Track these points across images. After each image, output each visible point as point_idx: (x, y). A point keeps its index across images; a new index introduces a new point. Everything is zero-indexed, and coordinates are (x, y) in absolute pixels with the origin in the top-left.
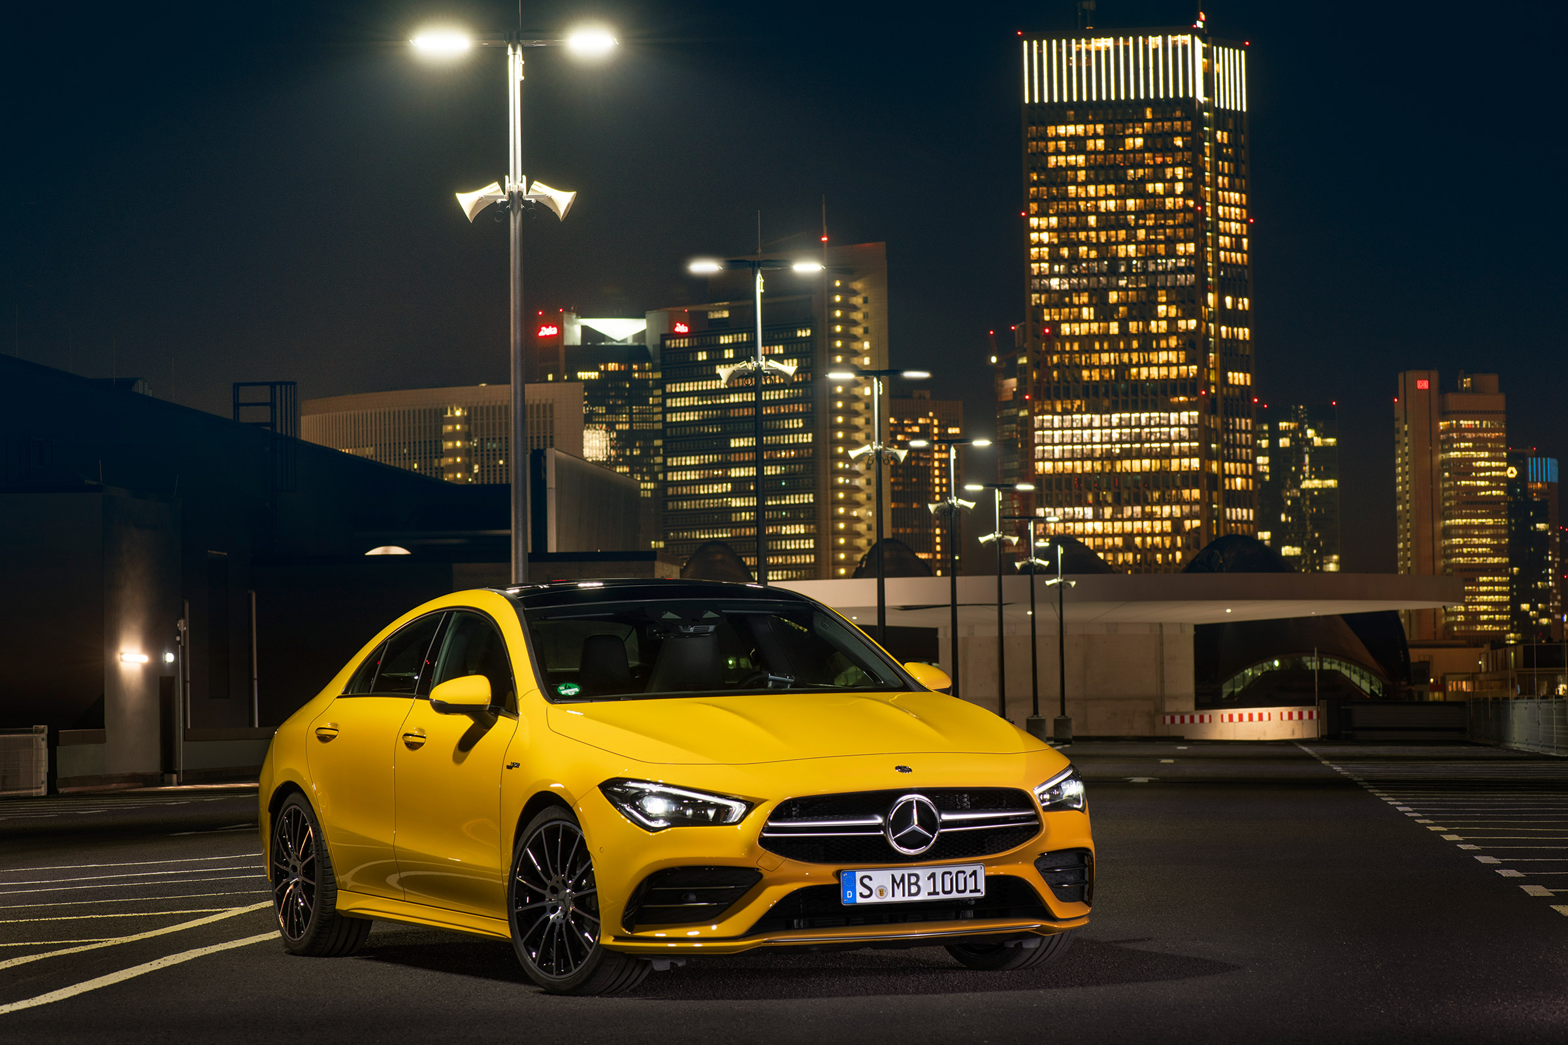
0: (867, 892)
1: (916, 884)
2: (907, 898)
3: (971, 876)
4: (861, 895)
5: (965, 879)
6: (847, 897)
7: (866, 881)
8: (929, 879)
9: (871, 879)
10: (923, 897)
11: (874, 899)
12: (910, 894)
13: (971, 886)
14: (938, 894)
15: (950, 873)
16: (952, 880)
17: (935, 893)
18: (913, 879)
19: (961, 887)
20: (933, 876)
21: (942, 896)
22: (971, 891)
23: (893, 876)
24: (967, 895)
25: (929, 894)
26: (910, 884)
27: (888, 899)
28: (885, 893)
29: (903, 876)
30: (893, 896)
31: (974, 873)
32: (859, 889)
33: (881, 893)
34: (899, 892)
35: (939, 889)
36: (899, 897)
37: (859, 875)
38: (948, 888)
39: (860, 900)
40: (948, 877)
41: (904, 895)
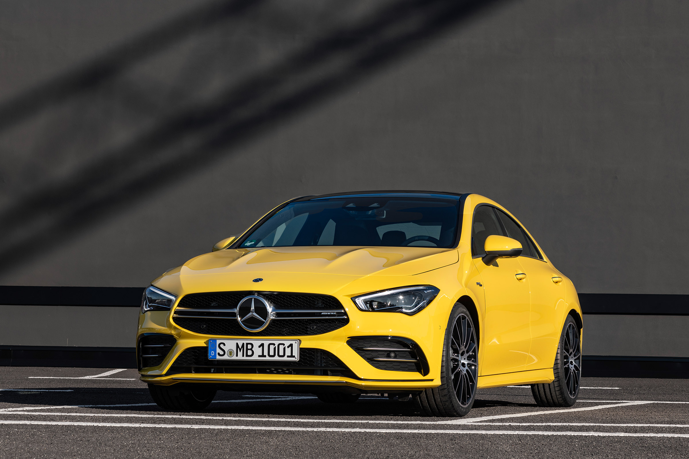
0: (222, 353)
1: (251, 349)
2: (245, 358)
3: (288, 347)
4: (219, 354)
5: (284, 349)
6: (211, 355)
7: (222, 346)
8: (259, 347)
9: (224, 345)
10: (255, 358)
11: (226, 357)
12: (247, 356)
13: (288, 352)
14: (265, 356)
15: (274, 344)
16: (275, 348)
17: (263, 356)
18: (249, 347)
19: (281, 353)
20: (262, 345)
21: (268, 358)
22: (288, 357)
23: (237, 344)
24: (285, 358)
25: (259, 356)
26: (247, 349)
27: (234, 358)
28: (233, 354)
29: (243, 344)
30: (237, 356)
31: (291, 345)
32: (218, 350)
33: (231, 354)
34: (240, 354)
35: (266, 353)
36: (240, 357)
37: (218, 342)
38: (272, 353)
39: (218, 357)
40: (272, 347)
41: (243, 356)
